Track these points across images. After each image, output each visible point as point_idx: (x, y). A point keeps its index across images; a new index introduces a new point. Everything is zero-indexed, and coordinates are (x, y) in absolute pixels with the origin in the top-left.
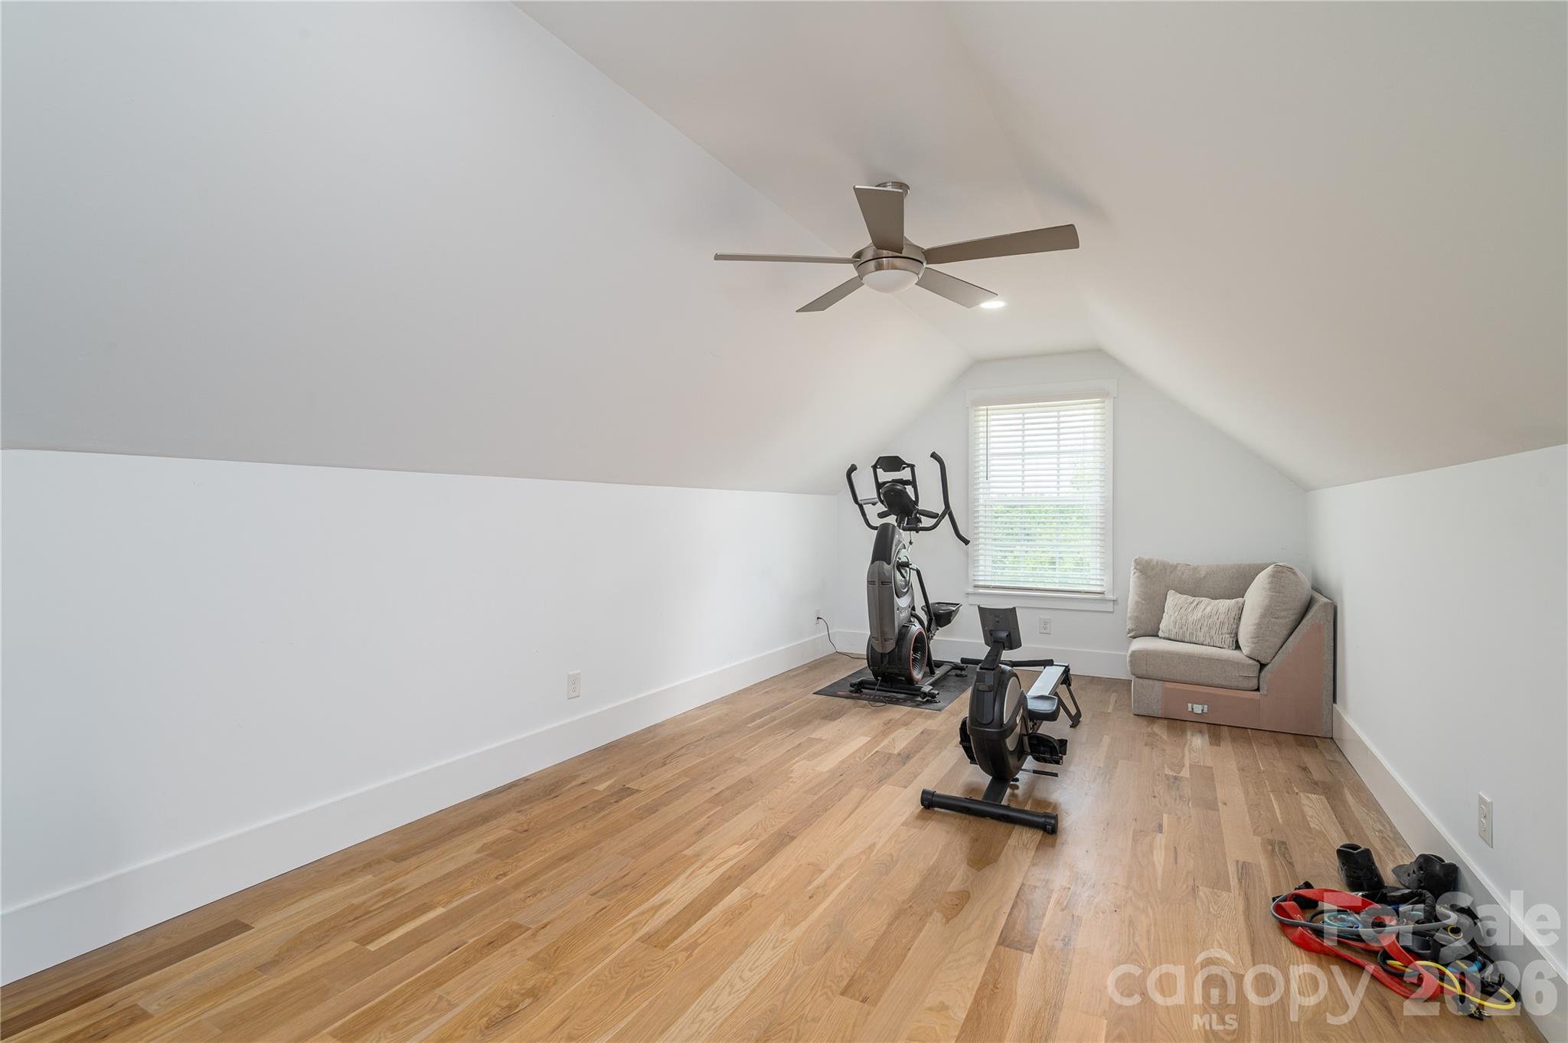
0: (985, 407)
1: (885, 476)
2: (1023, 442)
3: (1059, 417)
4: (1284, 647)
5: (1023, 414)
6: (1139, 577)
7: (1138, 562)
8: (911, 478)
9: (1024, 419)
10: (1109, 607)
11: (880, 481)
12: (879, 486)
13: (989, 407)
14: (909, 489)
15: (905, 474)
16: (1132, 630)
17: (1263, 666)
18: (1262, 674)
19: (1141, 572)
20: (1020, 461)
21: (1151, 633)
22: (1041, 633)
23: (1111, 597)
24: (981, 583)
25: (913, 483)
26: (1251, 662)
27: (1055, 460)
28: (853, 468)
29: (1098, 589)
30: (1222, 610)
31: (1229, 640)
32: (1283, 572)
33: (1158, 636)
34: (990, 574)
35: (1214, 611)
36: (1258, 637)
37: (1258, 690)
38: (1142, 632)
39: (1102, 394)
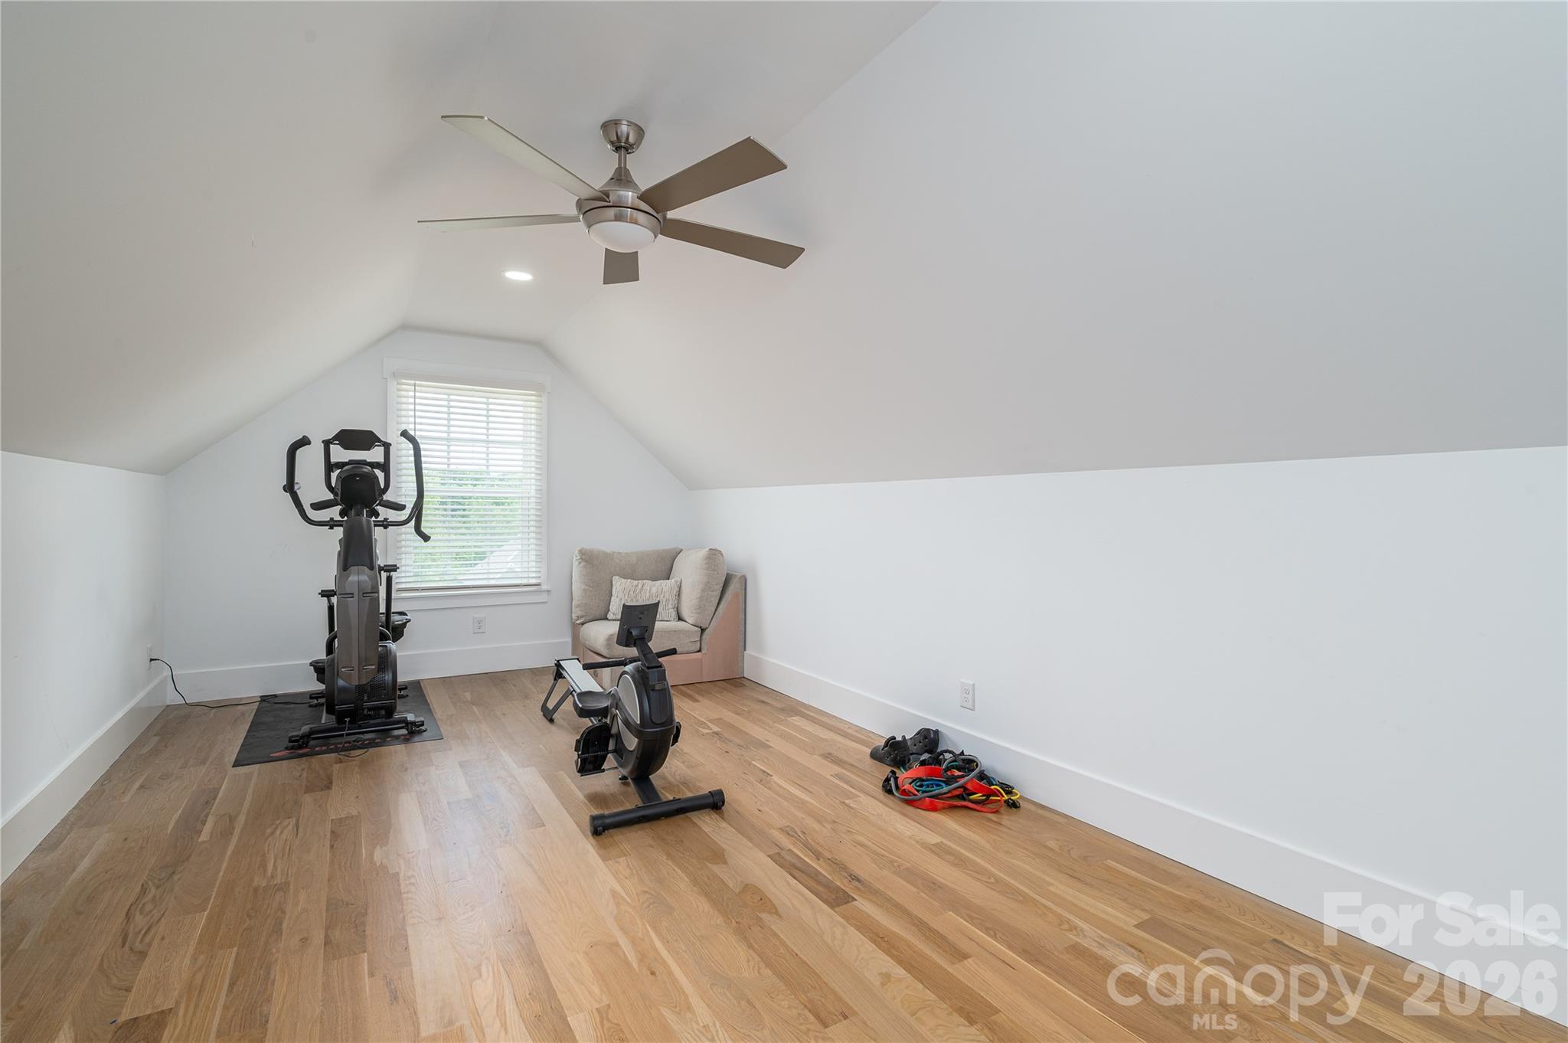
0: (413, 382)
1: (339, 454)
2: (449, 426)
3: (488, 404)
4: (717, 613)
5: (449, 395)
6: (585, 566)
7: (582, 552)
8: (381, 460)
9: (449, 401)
10: (544, 597)
11: (333, 459)
12: (330, 467)
13: (417, 382)
14: (380, 475)
15: (375, 455)
16: (582, 617)
17: (703, 630)
18: (704, 637)
19: (586, 561)
20: (445, 447)
21: (599, 617)
22: (475, 633)
23: (544, 587)
24: (403, 586)
25: (385, 467)
26: (696, 628)
27: (485, 449)
28: (304, 442)
29: (533, 581)
30: (666, 589)
31: (674, 614)
32: (715, 555)
33: (607, 619)
34: (412, 574)
35: (660, 591)
36: (700, 608)
37: (700, 651)
38: (591, 617)
39: (538, 388)
